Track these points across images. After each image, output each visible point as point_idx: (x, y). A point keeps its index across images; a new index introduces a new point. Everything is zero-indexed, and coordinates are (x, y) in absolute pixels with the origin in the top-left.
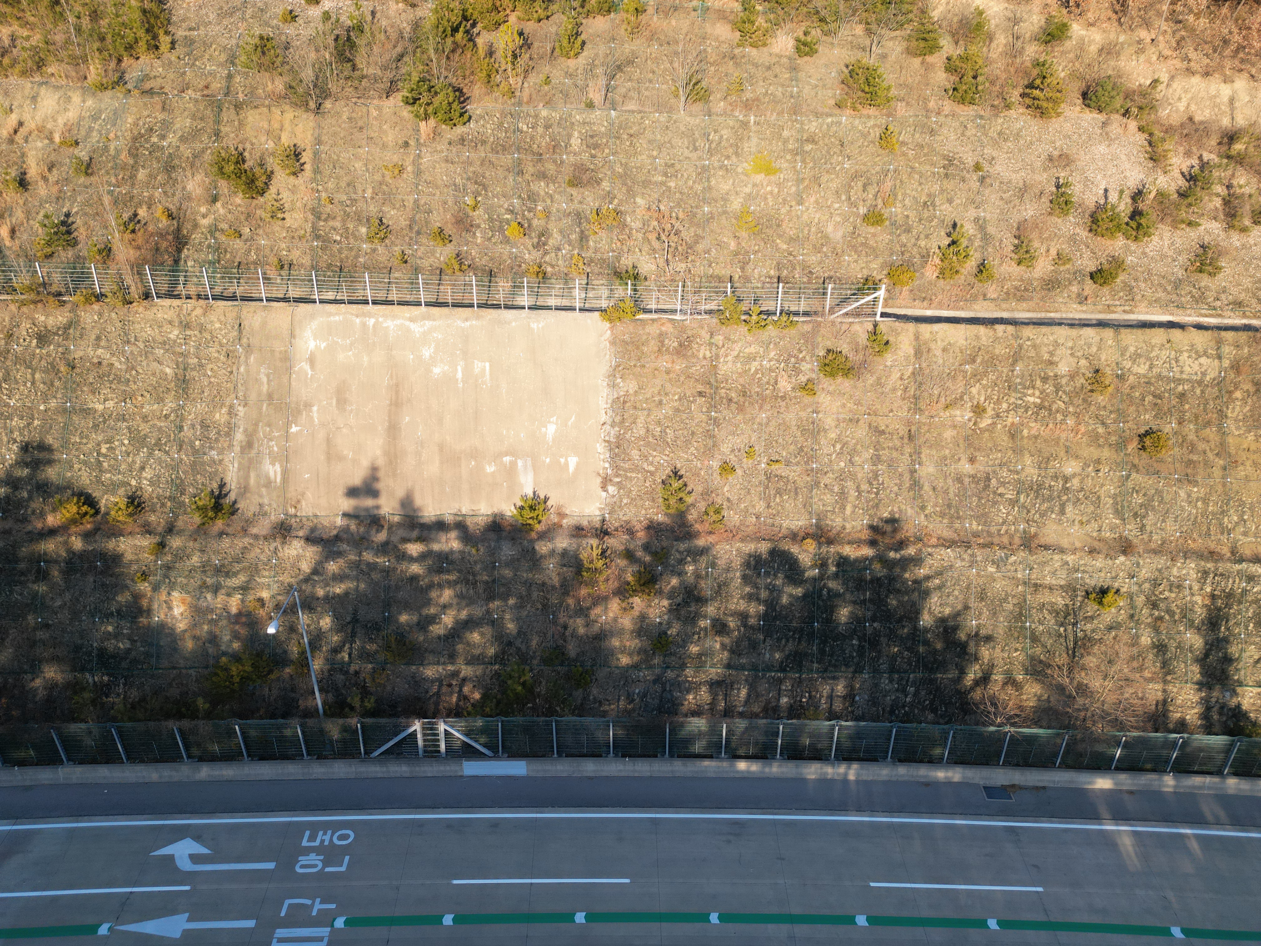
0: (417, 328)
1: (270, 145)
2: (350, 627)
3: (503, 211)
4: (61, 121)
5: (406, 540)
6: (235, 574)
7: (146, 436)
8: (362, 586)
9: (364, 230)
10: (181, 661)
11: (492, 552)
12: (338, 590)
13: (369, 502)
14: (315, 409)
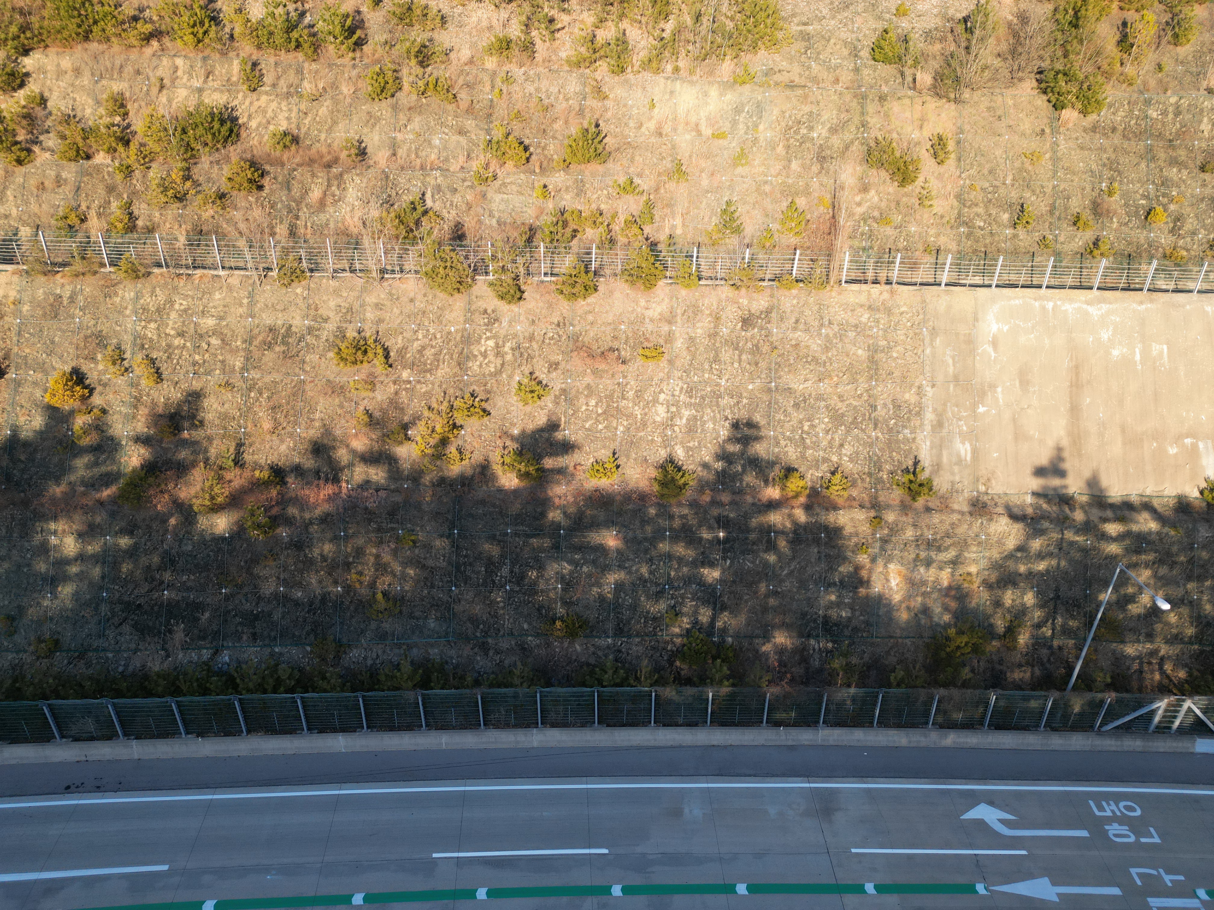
0: (1095, 311)
1: (916, 135)
2: (1051, 605)
3: (1138, 196)
4: (703, 114)
5: (1105, 520)
6: (947, 549)
7: (843, 415)
8: (1063, 563)
9: (1006, 216)
10: (898, 631)
11: (1190, 533)
12: (1042, 566)
13: (1056, 482)
14: (999, 389)
